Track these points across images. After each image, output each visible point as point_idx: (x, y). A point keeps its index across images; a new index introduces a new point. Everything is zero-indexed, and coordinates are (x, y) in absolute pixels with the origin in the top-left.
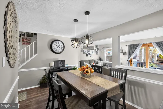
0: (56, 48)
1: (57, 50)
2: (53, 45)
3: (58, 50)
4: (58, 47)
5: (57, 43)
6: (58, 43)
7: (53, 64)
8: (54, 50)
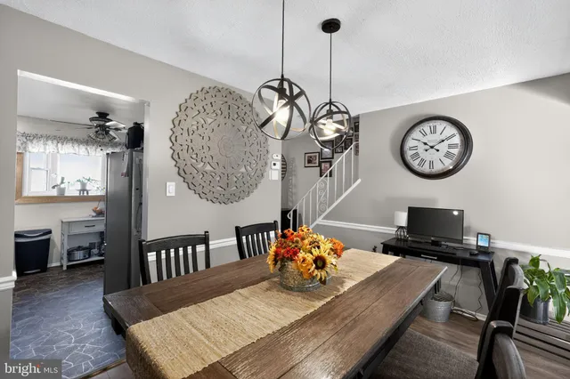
0: (423, 155)
1: (427, 164)
2: (410, 143)
3: (431, 163)
4: (432, 147)
5: (427, 130)
6: (434, 131)
7: (402, 219)
8: (415, 164)
